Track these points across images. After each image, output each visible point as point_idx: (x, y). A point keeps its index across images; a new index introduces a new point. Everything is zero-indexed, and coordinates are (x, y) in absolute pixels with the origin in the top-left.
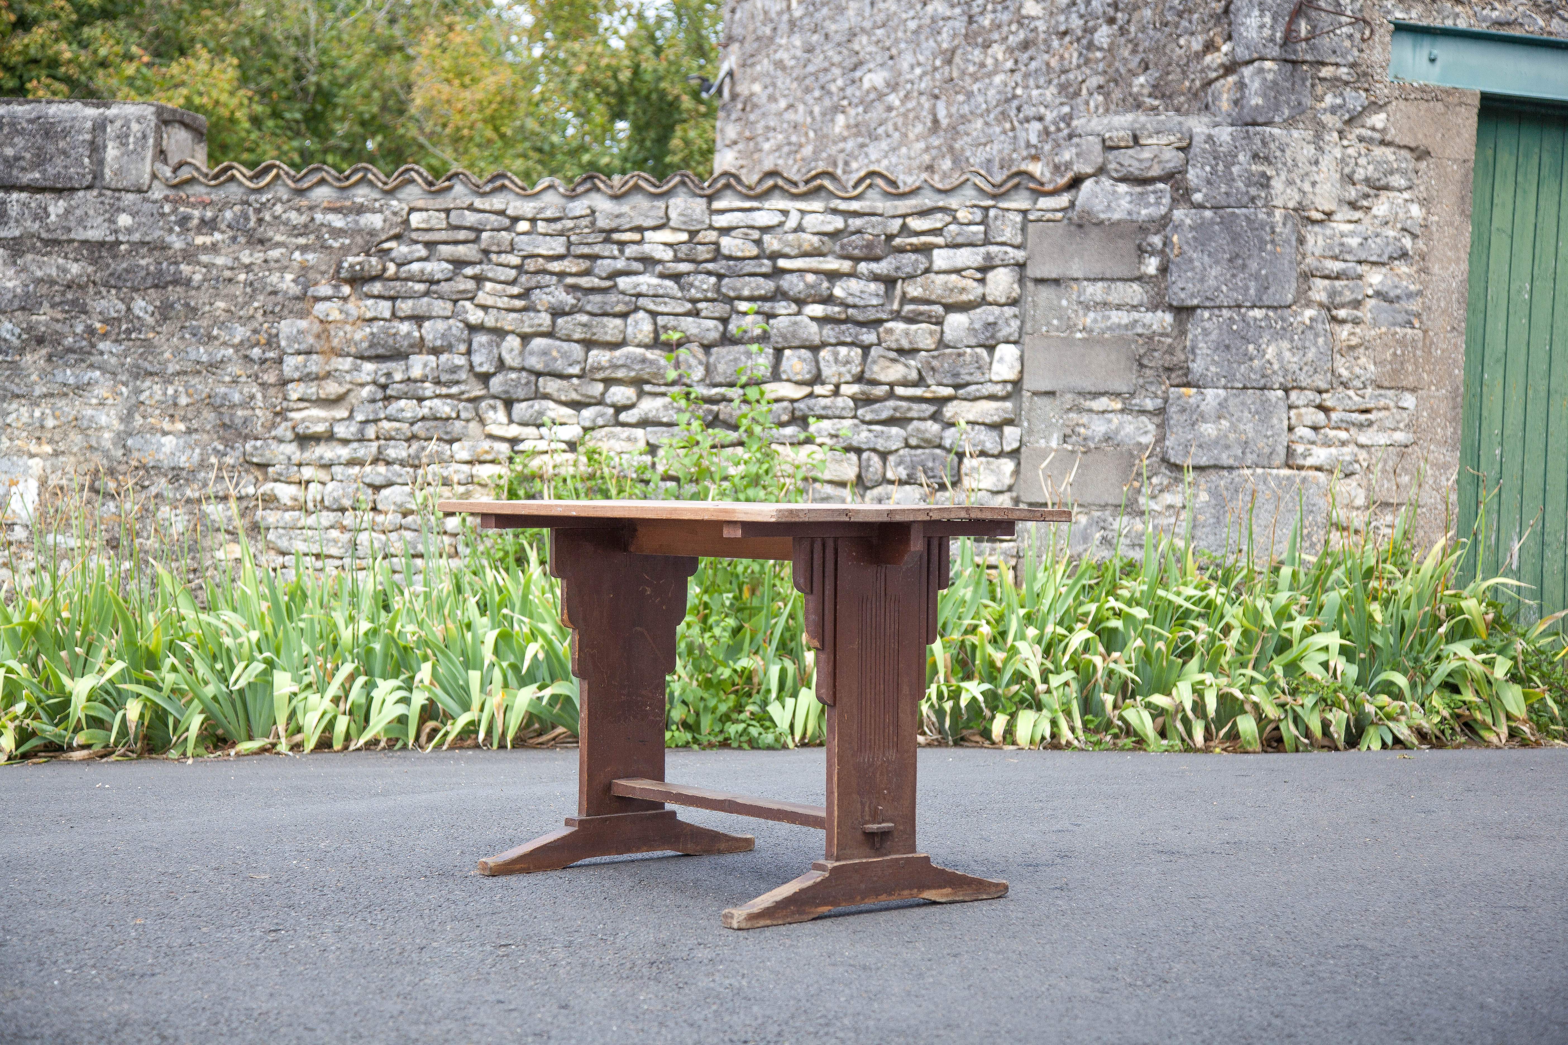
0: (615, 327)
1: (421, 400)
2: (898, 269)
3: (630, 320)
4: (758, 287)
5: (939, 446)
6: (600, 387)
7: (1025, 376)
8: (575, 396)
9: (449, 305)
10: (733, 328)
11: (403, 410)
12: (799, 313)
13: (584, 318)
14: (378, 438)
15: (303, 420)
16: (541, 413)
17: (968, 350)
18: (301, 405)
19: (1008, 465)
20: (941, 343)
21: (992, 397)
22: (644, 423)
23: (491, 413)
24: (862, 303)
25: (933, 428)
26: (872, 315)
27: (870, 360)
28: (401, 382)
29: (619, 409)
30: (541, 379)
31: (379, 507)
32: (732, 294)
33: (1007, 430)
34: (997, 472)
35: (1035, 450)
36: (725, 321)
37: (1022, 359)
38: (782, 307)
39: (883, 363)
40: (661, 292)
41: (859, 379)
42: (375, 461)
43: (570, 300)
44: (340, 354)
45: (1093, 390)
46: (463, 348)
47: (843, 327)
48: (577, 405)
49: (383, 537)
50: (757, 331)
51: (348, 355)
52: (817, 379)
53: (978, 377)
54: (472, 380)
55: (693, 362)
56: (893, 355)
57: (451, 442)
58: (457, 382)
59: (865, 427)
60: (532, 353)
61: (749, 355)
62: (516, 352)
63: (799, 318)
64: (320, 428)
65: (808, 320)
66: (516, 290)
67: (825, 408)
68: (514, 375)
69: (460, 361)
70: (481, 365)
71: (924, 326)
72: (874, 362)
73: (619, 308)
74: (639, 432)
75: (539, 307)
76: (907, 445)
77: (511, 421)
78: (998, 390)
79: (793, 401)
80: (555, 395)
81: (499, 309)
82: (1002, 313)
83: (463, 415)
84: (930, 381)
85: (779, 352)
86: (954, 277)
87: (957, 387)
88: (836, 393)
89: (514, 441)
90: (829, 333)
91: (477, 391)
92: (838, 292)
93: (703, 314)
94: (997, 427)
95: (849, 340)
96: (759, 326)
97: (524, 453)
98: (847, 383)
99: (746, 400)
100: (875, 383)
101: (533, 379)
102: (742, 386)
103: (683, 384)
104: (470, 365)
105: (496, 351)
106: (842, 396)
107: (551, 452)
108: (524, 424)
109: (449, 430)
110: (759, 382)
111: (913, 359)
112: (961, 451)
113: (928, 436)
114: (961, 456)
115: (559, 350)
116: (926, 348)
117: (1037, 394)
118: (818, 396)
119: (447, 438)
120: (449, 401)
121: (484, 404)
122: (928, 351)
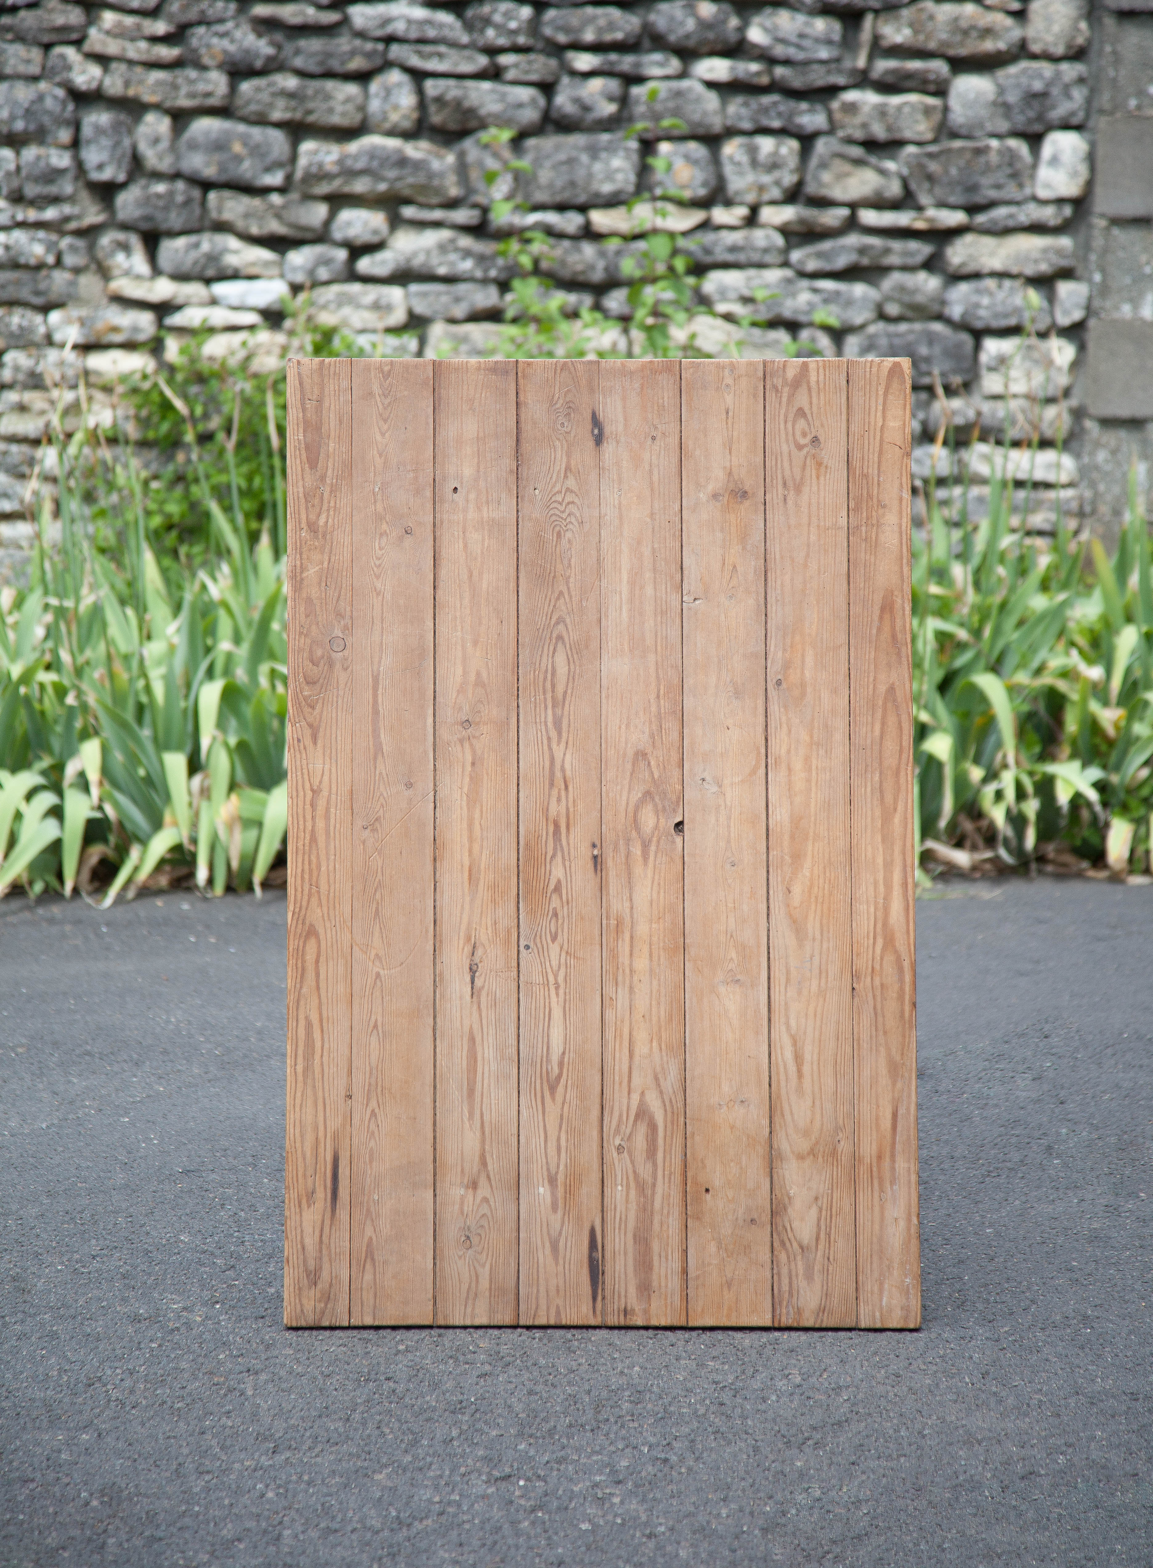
0: (348, 100)
3: (375, 86)
4: (612, 26)
5: (940, 317)
6: (321, 210)
7: (1099, 191)
8: (275, 227)
9: (36, 54)
10: (563, 100)
12: (683, 75)
13: (291, 82)
16: (213, 258)
17: (994, 143)
19: (1063, 351)
20: (945, 132)
21: (1037, 228)
22: (402, 277)
23: (120, 258)
24: (800, 56)
25: (929, 283)
26: (819, 78)
27: (814, 162)
29: (357, 250)
30: (212, 196)
32: (562, 38)
33: (1064, 288)
34: (1043, 363)
35: (1114, 322)
36: (547, 88)
37: (1091, 158)
38: (654, 64)
39: (840, 166)
40: (431, 33)
41: (795, 195)
43: (263, 47)
46: (65, 135)
47: (767, 100)
48: (277, 244)
50: (610, 108)
52: (718, 195)
53: (1011, 191)
54: (84, 196)
55: (493, 166)
56: (857, 151)
57: (45, 309)
58: (55, 200)
59: (805, 283)
60: (193, 146)
61: (594, 152)
62: (165, 144)
63: (685, 84)
65: (700, 88)
66: (161, 27)
67: (733, 249)
68: (161, 188)
69: (62, 160)
70: (100, 167)
71: (913, 98)
72: (824, 165)
73: (356, 64)
74: (395, 293)
75: (206, 60)
76: (882, 316)
77: (156, 271)
78: (1048, 215)
79: (673, 236)
80: (240, 224)
81: (131, 63)
82: (1058, 74)
83: (69, 260)
84: (924, 199)
85: (648, 146)
86: (969, 8)
87: (972, 209)
88: (752, 220)
89: (162, 309)
90: (740, 110)
91: (93, 215)
92: (756, 35)
93: (510, 75)
94: (1044, 281)
95: (776, 124)
96: (611, 99)
97: (181, 331)
98: (773, 203)
99: (589, 234)
100: (823, 203)
101: (196, 193)
102: (583, 209)
103: (475, 206)
104: (80, 167)
105: (127, 142)
106: (763, 226)
107: (233, 328)
108: (180, 277)
109: (42, 286)
110: (613, 202)
111: (893, 158)
112: (979, 325)
113: (920, 299)
114: (978, 334)
115: (245, 140)
116: (917, 138)
117: (1117, 221)
118: (719, 228)
119: (38, 301)
120: (41, 234)
121: (106, 240)
122: (919, 144)
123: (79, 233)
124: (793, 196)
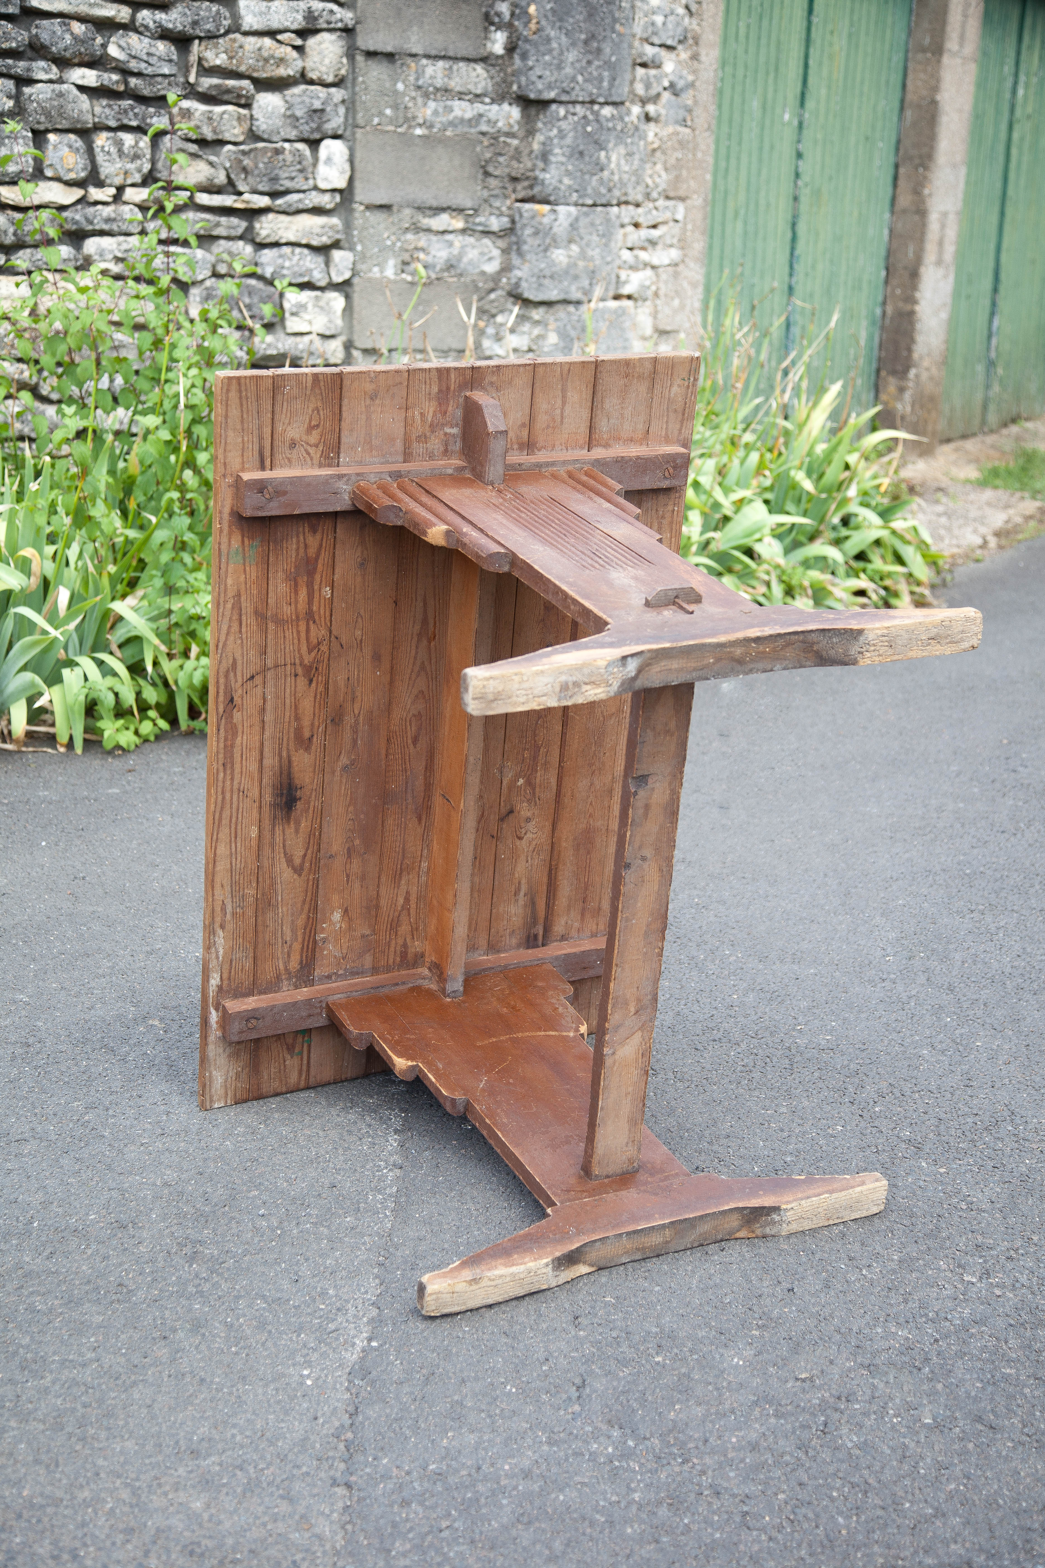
2: (195, 23)
4: (6, 37)
5: (254, 275)
7: (358, 185)
12: (61, 79)
17: (288, 146)
19: (337, 301)
20: (253, 136)
21: (317, 211)
24: (149, 71)
25: (245, 249)
26: (159, 88)
27: (163, 154)
33: (337, 254)
34: (325, 310)
35: (370, 280)
37: (352, 160)
38: (41, 69)
39: (182, 158)
45: (435, 204)
47: (127, 103)
50: (8, 103)
52: (94, 178)
53: (300, 182)
56: (193, 148)
59: (161, 248)
63: (63, 86)
65: (75, 91)
67: (108, 220)
71: (230, 108)
76: (215, 274)
78: (326, 201)
79: (62, 208)
82: (329, 96)
84: (242, 186)
85: (40, 136)
86: (267, 41)
87: (274, 195)
88: (118, 198)
90: (103, 111)
92: (113, 51)
94: (323, 250)
95: (134, 123)
96: (9, 97)
98: (135, 185)
100: (172, 187)
106: (125, 203)
110: (16, 180)
111: (217, 155)
116: (233, 139)
117: (369, 207)
118: (96, 203)
122: (235, 144)
124: (148, 179)
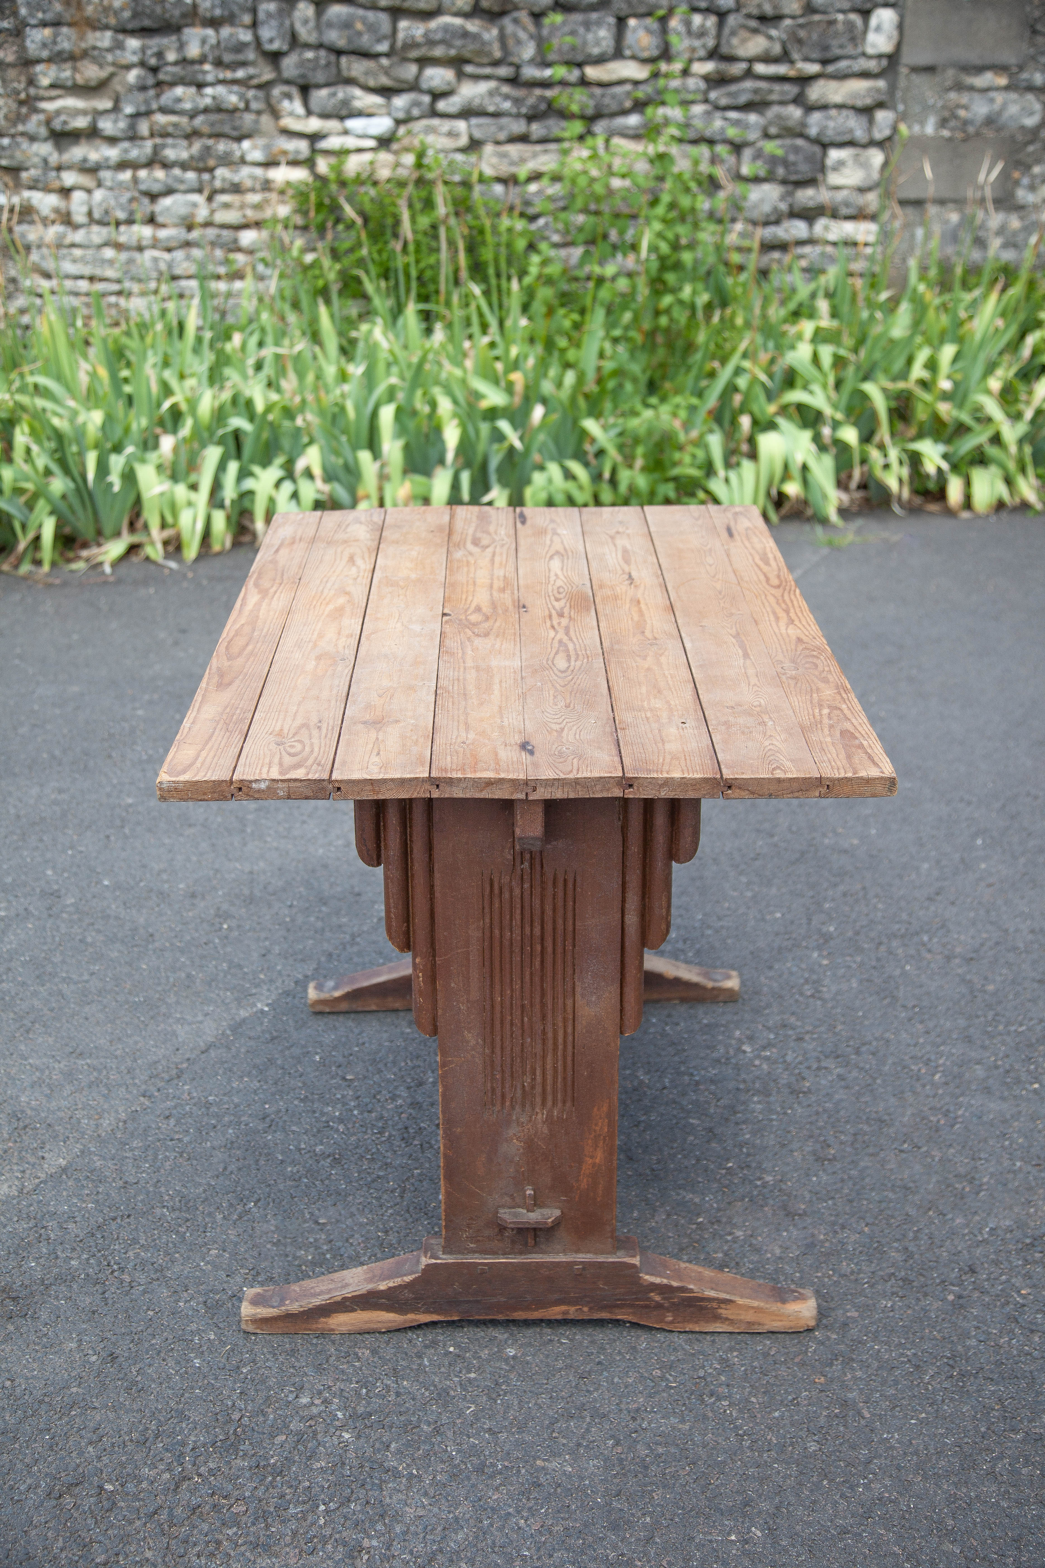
1: (200, 86)
5: (801, 135)
6: (413, 69)
7: (905, 49)
8: (385, 81)
11: (179, 100)
14: (152, 135)
15: (58, 112)
16: (346, 103)
17: (840, 17)
18: (54, 93)
19: (877, 157)
20: (811, 9)
21: (865, 75)
22: (466, 113)
23: (286, 104)
25: (795, 112)
27: (726, 31)
28: (176, 63)
29: (436, 96)
30: (344, 60)
31: (160, 219)
33: (880, 115)
34: (865, 165)
35: (909, 137)
37: (900, 27)
39: (743, 34)
41: (713, 54)
42: (149, 164)
44: (95, 25)
45: (980, 63)
46: (247, 19)
48: (386, 92)
49: (166, 256)
51: (106, 27)
52: (666, 54)
53: (850, 50)
54: (261, 61)
55: (522, 35)
56: (753, 23)
57: (239, 139)
58: (244, 64)
59: (718, 114)
60: (330, 25)
61: (587, 25)
62: (312, 24)
64: (81, 123)
67: (675, 91)
68: (310, 55)
69: (246, 36)
70: (271, 41)
72: (733, 33)
74: (461, 125)
76: (767, 135)
77: (309, 113)
78: (872, 65)
79: (636, 83)
80: (362, 79)
83: (254, 106)
84: (795, 56)
85: (621, 21)
87: (825, 62)
88: (687, 71)
89: (314, 138)
91: (268, 75)
94: (867, 111)
95: (703, 5)
97: (327, 153)
98: (700, 59)
99: (584, 82)
100: (731, 59)
101: (333, 58)
102: (580, 65)
103: (511, 64)
104: (257, 39)
105: (287, 23)
106: (693, 75)
107: (360, 150)
108: (325, 116)
109: (238, 123)
110: (600, 60)
111: (776, 28)
112: (826, 140)
113: (790, 123)
114: (825, 146)
115: (364, 20)
116: (792, 13)
117: (915, 69)
118: (665, 76)
119: (235, 134)
120: (235, 88)
121: (276, 91)
122: (793, 17)
123: (259, 87)
124: (711, 54)
